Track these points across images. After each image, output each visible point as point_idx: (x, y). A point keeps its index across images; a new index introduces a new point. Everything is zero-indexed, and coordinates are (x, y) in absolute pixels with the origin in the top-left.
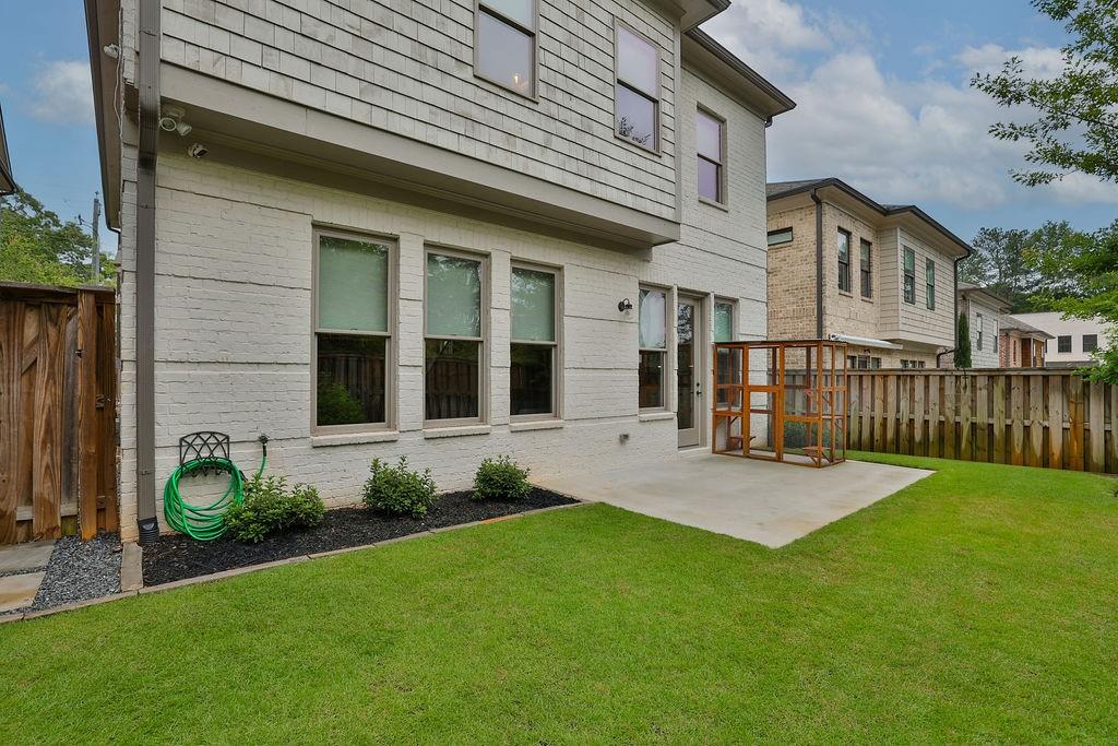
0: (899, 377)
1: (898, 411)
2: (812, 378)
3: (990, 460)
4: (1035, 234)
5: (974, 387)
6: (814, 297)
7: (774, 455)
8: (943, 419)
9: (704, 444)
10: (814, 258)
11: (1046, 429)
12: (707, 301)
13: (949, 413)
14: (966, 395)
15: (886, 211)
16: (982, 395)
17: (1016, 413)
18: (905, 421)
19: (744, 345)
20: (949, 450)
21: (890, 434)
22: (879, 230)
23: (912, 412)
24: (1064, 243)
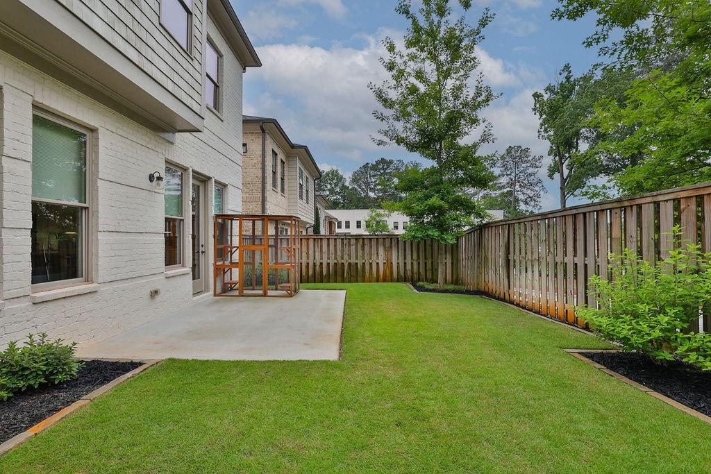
0: (314, 239)
1: (314, 259)
2: (279, 241)
3: (357, 281)
4: (327, 173)
5: (349, 244)
6: (260, 190)
7: (261, 292)
8: (336, 262)
9: (207, 290)
10: (260, 166)
11: (378, 263)
12: (209, 184)
13: (339, 258)
14: (346, 249)
15: (293, 146)
16: (353, 248)
17: (367, 257)
18: (318, 264)
19: (231, 217)
20: (339, 278)
21: (311, 272)
22: (288, 155)
23: (321, 259)
24: (337, 179)
